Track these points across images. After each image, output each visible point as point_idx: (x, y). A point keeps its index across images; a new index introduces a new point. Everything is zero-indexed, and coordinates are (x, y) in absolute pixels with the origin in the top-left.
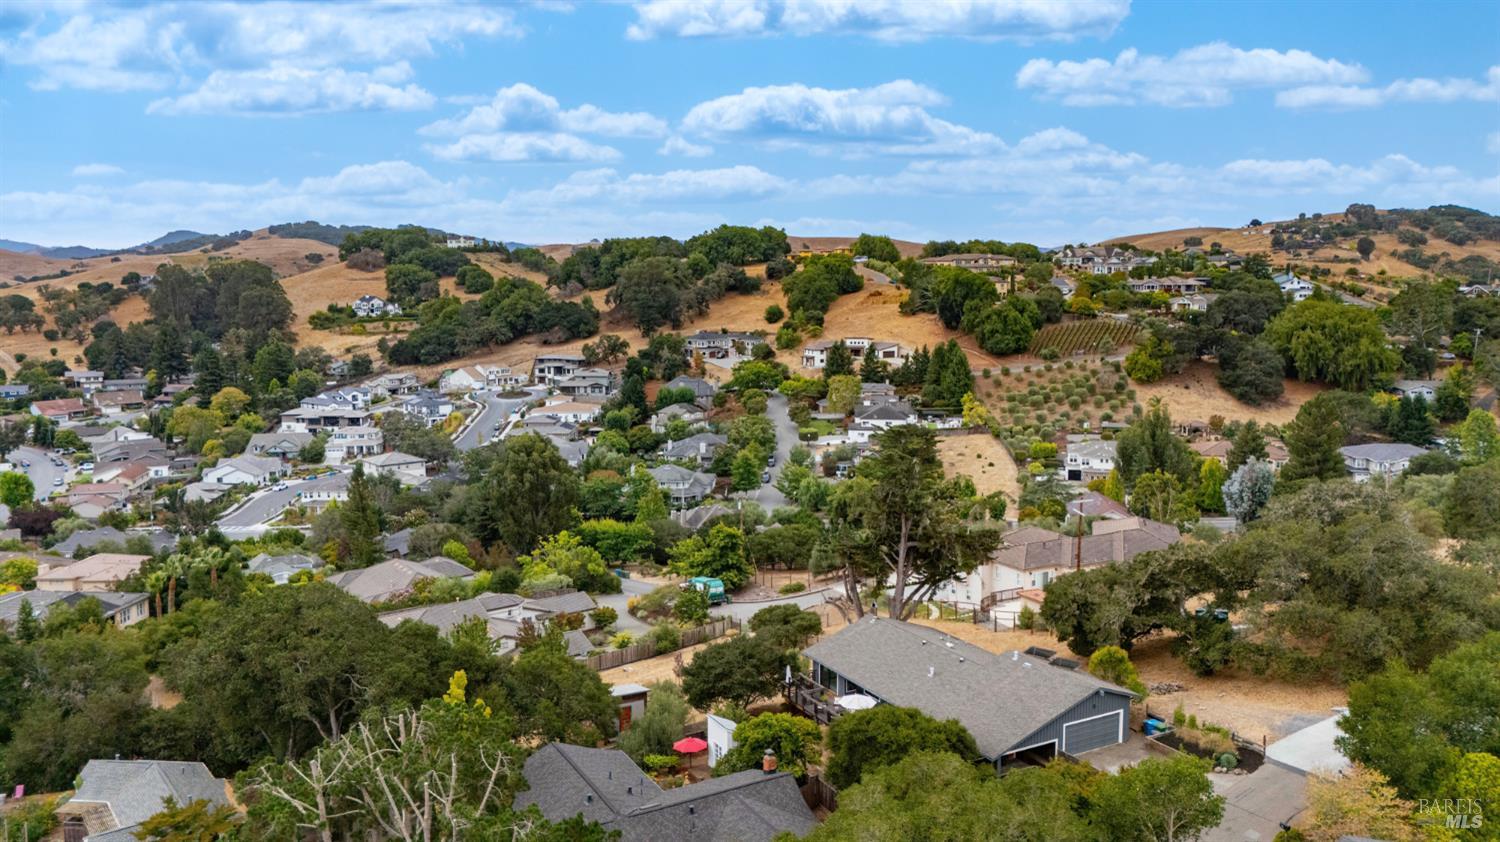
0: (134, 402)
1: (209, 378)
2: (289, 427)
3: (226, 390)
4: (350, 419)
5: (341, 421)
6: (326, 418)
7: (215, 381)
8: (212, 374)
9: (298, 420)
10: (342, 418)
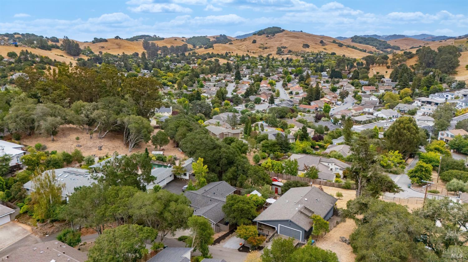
0: (389, 89)
1: (403, 84)
2: (417, 103)
3: (406, 89)
4: (435, 103)
5: (432, 103)
6: (427, 102)
7: (405, 86)
8: (404, 83)
9: (420, 101)
10: (433, 102)
